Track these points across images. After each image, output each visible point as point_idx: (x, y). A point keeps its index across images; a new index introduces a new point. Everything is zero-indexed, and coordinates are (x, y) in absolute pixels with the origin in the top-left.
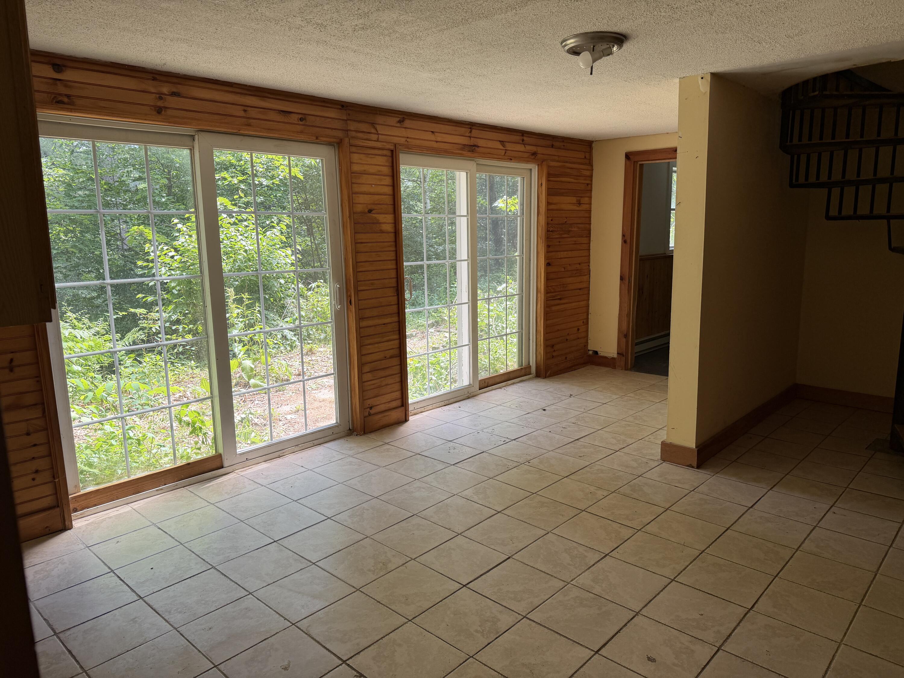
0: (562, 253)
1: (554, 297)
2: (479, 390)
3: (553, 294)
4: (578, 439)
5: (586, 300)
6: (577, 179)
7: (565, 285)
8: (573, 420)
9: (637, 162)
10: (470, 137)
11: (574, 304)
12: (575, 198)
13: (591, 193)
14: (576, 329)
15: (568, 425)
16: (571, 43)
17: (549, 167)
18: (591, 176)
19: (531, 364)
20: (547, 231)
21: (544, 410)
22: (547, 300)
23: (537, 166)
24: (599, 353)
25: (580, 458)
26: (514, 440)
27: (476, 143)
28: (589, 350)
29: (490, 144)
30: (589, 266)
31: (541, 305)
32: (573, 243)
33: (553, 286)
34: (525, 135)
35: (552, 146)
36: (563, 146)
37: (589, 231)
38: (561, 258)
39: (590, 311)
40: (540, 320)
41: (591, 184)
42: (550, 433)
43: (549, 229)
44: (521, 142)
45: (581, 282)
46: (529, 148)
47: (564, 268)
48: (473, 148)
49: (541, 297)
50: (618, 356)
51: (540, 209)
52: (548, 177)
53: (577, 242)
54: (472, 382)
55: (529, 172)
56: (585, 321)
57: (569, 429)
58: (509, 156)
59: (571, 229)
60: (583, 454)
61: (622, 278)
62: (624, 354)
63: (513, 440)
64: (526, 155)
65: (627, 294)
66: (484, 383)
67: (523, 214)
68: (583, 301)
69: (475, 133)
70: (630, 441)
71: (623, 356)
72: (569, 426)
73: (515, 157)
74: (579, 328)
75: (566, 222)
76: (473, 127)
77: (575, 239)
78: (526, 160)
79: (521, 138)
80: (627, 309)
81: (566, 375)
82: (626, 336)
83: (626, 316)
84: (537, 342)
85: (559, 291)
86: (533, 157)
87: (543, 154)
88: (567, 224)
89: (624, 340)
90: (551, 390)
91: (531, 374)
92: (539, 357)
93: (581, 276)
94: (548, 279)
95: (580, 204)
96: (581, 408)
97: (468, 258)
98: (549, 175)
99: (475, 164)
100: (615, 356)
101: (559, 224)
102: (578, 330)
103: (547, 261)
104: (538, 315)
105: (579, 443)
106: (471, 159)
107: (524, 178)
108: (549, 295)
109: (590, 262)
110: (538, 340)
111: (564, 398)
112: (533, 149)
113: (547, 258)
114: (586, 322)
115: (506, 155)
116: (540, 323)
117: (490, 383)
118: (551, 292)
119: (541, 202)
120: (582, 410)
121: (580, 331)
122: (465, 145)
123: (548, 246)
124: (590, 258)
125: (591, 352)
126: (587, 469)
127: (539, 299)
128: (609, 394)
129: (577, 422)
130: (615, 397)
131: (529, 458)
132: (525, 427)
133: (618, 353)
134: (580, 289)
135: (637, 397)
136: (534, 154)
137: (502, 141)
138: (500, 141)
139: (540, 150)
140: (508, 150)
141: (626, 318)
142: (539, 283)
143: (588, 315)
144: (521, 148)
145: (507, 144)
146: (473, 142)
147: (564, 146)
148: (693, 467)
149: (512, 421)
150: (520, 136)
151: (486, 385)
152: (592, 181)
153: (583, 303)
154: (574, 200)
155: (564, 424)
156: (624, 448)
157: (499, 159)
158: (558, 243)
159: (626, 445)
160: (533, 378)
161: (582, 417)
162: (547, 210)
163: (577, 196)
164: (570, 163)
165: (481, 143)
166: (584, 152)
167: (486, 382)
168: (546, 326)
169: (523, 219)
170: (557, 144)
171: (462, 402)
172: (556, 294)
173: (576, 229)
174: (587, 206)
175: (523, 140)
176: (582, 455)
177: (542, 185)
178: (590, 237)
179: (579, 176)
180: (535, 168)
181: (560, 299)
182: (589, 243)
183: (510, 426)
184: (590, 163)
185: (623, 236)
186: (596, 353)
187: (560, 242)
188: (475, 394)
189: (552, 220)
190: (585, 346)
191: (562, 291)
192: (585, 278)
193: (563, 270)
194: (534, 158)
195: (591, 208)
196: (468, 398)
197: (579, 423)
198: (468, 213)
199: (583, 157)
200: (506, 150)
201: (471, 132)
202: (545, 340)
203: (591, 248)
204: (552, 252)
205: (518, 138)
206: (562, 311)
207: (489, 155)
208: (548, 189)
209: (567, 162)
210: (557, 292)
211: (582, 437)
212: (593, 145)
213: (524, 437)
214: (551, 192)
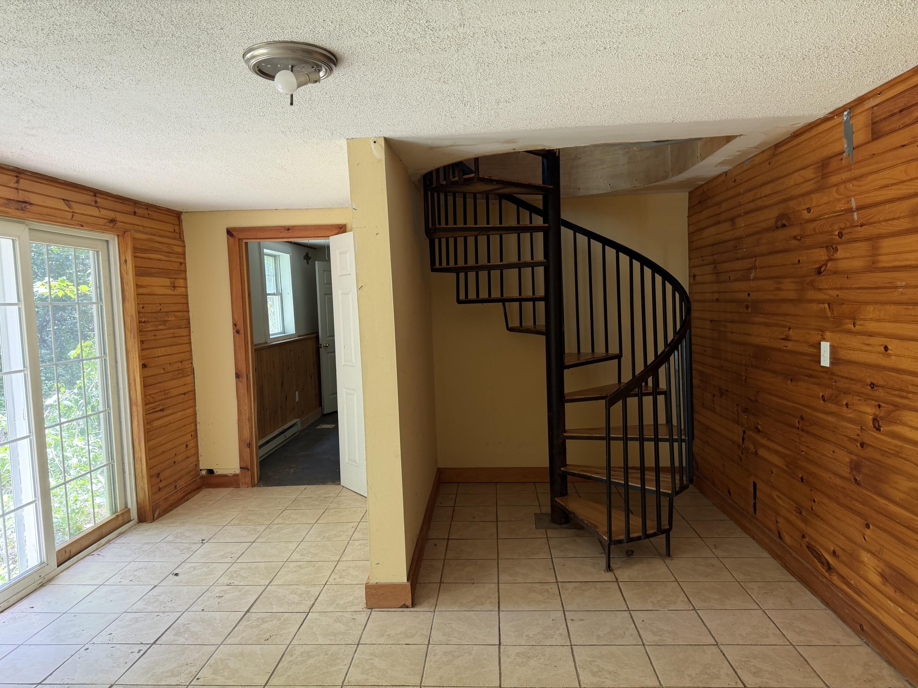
0: (159, 349)
1: (155, 408)
2: (58, 566)
3: (152, 405)
4: (248, 611)
5: (192, 407)
6: (168, 257)
7: (166, 392)
8: (225, 580)
9: (242, 239)
10: (17, 189)
11: (179, 414)
12: (168, 279)
13: (186, 274)
14: (184, 446)
15: (223, 590)
16: (262, 53)
17: (134, 239)
18: (184, 254)
19: (129, 506)
20: (139, 322)
21: (176, 575)
22: (146, 413)
23: (116, 238)
24: (215, 471)
25: (266, 642)
26: (155, 643)
27: (26, 199)
28: (201, 470)
29: (50, 202)
30: (192, 363)
31: (138, 422)
32: (171, 335)
33: (152, 394)
34: (98, 195)
35: (135, 213)
36: (147, 215)
37: (189, 319)
38: (159, 357)
39: (198, 421)
40: (139, 443)
41: (185, 264)
42: (204, 612)
43: (141, 319)
44: (93, 203)
45: (184, 385)
46: (104, 213)
47: (164, 369)
48: (24, 205)
49: (138, 411)
50: (240, 471)
51: (127, 293)
52: (134, 253)
53: (176, 335)
54: (44, 559)
55: (105, 244)
56: (193, 433)
57: (226, 596)
58: (79, 221)
59: (166, 319)
60: (268, 634)
61: (238, 376)
62: (249, 468)
63: (152, 644)
64: (102, 222)
65: (247, 394)
66: (64, 554)
67: (101, 300)
68: (190, 408)
69: (24, 183)
70: (315, 591)
71: (248, 469)
72: (225, 592)
73: (88, 223)
74: (188, 443)
75: (160, 310)
76: (22, 176)
77: (172, 331)
78: (102, 229)
79: (94, 198)
80: (247, 412)
81: (179, 509)
82: (249, 445)
83: (247, 421)
84: (137, 474)
85: (160, 400)
86: (111, 225)
87: (123, 222)
88: (162, 312)
89: (248, 450)
90: (170, 538)
91: (131, 521)
92: (141, 495)
93: (183, 377)
94: (145, 386)
95: (174, 287)
96: (227, 557)
97: (24, 367)
98: (135, 249)
99: (27, 229)
100: (238, 471)
101: (153, 313)
102: (187, 446)
103: (142, 362)
104: (135, 437)
105: (253, 616)
106: (19, 220)
107: (98, 252)
108: (148, 407)
109: (192, 359)
110: (137, 470)
111: (194, 547)
112: (112, 215)
113: (141, 358)
114: (195, 435)
115: (74, 218)
116: (140, 446)
117: (74, 551)
118: (150, 403)
119: (127, 284)
120: (229, 560)
121: (188, 448)
122: (10, 200)
123: (142, 342)
124: (192, 353)
125: (204, 473)
126: (287, 658)
127: (135, 414)
128: (251, 527)
129: (232, 582)
130: (261, 528)
131: (194, 670)
132: (161, 614)
133: (241, 468)
134: (184, 394)
135: (288, 522)
136: (113, 221)
137: (67, 200)
138: (63, 199)
139: (120, 217)
140: (76, 213)
141: (248, 423)
142: (133, 392)
143: (196, 425)
144: (94, 211)
145: (74, 205)
146: (21, 196)
147: (149, 214)
148: (407, 607)
149: (135, 608)
150: (92, 196)
151: (67, 555)
152: (185, 259)
153: (190, 411)
154: (167, 282)
155: (217, 590)
156: (313, 604)
157: (64, 223)
158: (153, 338)
159: (313, 600)
160: (135, 525)
161: (235, 572)
162: (137, 294)
163: (170, 277)
164: (160, 236)
165: (34, 199)
166: (173, 224)
167: (68, 551)
168: (148, 450)
169: (101, 307)
170: (140, 211)
171: (32, 596)
172: (157, 403)
173: (173, 319)
174: (183, 290)
175: (96, 202)
176: (267, 636)
177: (126, 262)
178: (190, 327)
179: (171, 253)
180: (114, 240)
181: (162, 410)
182: (190, 335)
183: (137, 620)
184: (180, 238)
185: (235, 325)
186: (211, 472)
187: (155, 336)
188: (51, 575)
189: (143, 308)
190: (196, 465)
191: (163, 400)
192: (189, 379)
193: (162, 371)
194: (113, 227)
195: (187, 293)
196: (42, 585)
197: (236, 583)
198: (19, 300)
199: (172, 230)
200: (73, 212)
201: (17, 182)
202: (149, 468)
203: (192, 341)
204: (147, 349)
205: (88, 198)
206: (167, 426)
207: (48, 217)
208: (135, 267)
209: (154, 235)
210: (157, 401)
211: (252, 605)
212: (182, 217)
213: (167, 632)
214: (140, 272)
